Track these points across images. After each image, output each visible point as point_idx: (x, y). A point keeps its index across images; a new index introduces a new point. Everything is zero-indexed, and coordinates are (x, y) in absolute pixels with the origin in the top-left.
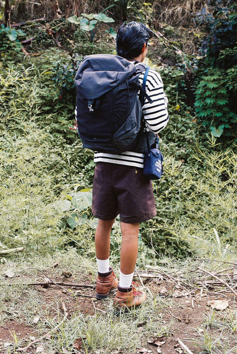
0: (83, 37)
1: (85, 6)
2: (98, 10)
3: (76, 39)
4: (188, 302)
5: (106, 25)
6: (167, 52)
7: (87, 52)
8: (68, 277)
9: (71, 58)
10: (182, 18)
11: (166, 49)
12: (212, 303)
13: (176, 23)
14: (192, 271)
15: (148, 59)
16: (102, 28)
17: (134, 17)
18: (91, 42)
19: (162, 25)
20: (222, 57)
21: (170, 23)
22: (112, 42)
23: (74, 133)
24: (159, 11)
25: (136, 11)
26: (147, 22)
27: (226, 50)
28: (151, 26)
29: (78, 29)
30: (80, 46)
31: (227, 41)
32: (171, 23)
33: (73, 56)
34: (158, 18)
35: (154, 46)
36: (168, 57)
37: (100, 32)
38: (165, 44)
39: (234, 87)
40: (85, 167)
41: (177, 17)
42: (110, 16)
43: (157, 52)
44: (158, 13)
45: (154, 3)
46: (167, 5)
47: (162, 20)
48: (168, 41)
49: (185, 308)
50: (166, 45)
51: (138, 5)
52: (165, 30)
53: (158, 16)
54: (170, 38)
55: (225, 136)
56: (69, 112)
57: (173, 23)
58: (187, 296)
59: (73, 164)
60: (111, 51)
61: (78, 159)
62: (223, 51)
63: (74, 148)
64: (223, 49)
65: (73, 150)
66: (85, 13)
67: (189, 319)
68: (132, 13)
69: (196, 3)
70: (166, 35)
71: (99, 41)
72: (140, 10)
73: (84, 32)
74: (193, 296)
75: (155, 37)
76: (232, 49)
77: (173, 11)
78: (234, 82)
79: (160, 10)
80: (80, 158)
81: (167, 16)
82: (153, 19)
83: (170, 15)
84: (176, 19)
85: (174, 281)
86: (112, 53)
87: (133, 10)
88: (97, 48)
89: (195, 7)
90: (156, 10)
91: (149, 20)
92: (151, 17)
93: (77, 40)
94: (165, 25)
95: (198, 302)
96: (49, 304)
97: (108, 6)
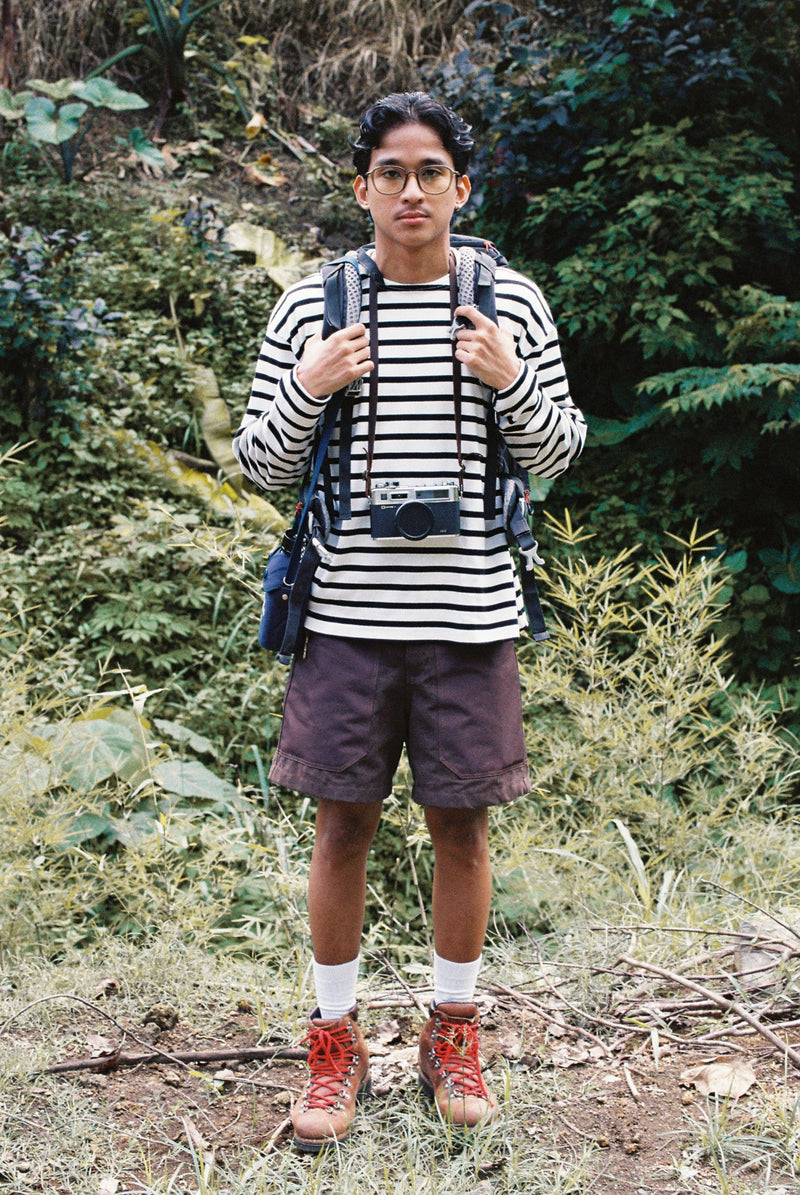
0: (33, 164)
1: (33, 54)
2: (78, 64)
3: (9, 171)
4: (611, 1079)
5: (114, 118)
6: (335, 208)
7: (53, 218)
8: (167, 1028)
9: (7, 241)
10: (379, 85)
11: (330, 196)
12: (700, 1077)
13: (356, 102)
14: (600, 972)
15: (271, 234)
16: (96, 130)
17: (211, 86)
18: (66, 181)
19: (308, 111)
20: (540, 219)
21: (339, 103)
22: (136, 179)
23: (30, 511)
24: (296, 64)
25: (214, 65)
26: (257, 103)
27: (550, 194)
28: (271, 118)
29: (14, 137)
30: (25, 198)
31: (549, 163)
32: (342, 105)
33: (13, 232)
34: (293, 89)
35: (287, 188)
36: (338, 226)
37: (92, 144)
38: (325, 179)
39: (584, 323)
40: (80, 629)
41: (362, 82)
42: (124, 85)
43: (297, 210)
44: (293, 72)
45: (277, 34)
46: (324, 43)
47: (307, 95)
48: (334, 168)
49: (610, 1102)
50: (330, 183)
51: (220, 45)
52: (320, 130)
53: (293, 81)
54: (340, 157)
55: (563, 493)
56: (7, 435)
57: (346, 105)
58: (601, 1058)
59: (35, 624)
60: (139, 211)
61: (51, 604)
62: (537, 199)
63: (36, 565)
64: (540, 190)
65: (33, 571)
66: (37, 77)
67: (636, 1137)
68: (200, 75)
69: (425, 33)
70: (325, 148)
71: (92, 175)
72: (230, 64)
73: (38, 145)
74: (627, 1059)
75: (287, 157)
76: (571, 190)
77: (344, 63)
78: (584, 307)
79: (298, 58)
80: (58, 597)
81: (324, 82)
82: (276, 93)
83: (334, 77)
84: (358, 90)
85: (540, 1010)
86: (141, 216)
87: (205, 61)
88: (87, 200)
89: (422, 47)
90: (286, 62)
91: (262, 98)
92: (269, 87)
93: (14, 174)
94: (320, 111)
95: (648, 1078)
96: (130, 1127)
97: (113, 52)
